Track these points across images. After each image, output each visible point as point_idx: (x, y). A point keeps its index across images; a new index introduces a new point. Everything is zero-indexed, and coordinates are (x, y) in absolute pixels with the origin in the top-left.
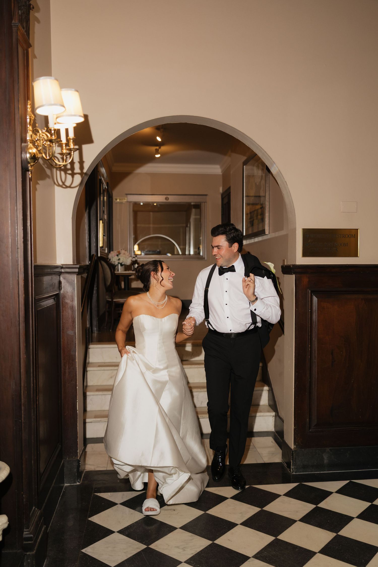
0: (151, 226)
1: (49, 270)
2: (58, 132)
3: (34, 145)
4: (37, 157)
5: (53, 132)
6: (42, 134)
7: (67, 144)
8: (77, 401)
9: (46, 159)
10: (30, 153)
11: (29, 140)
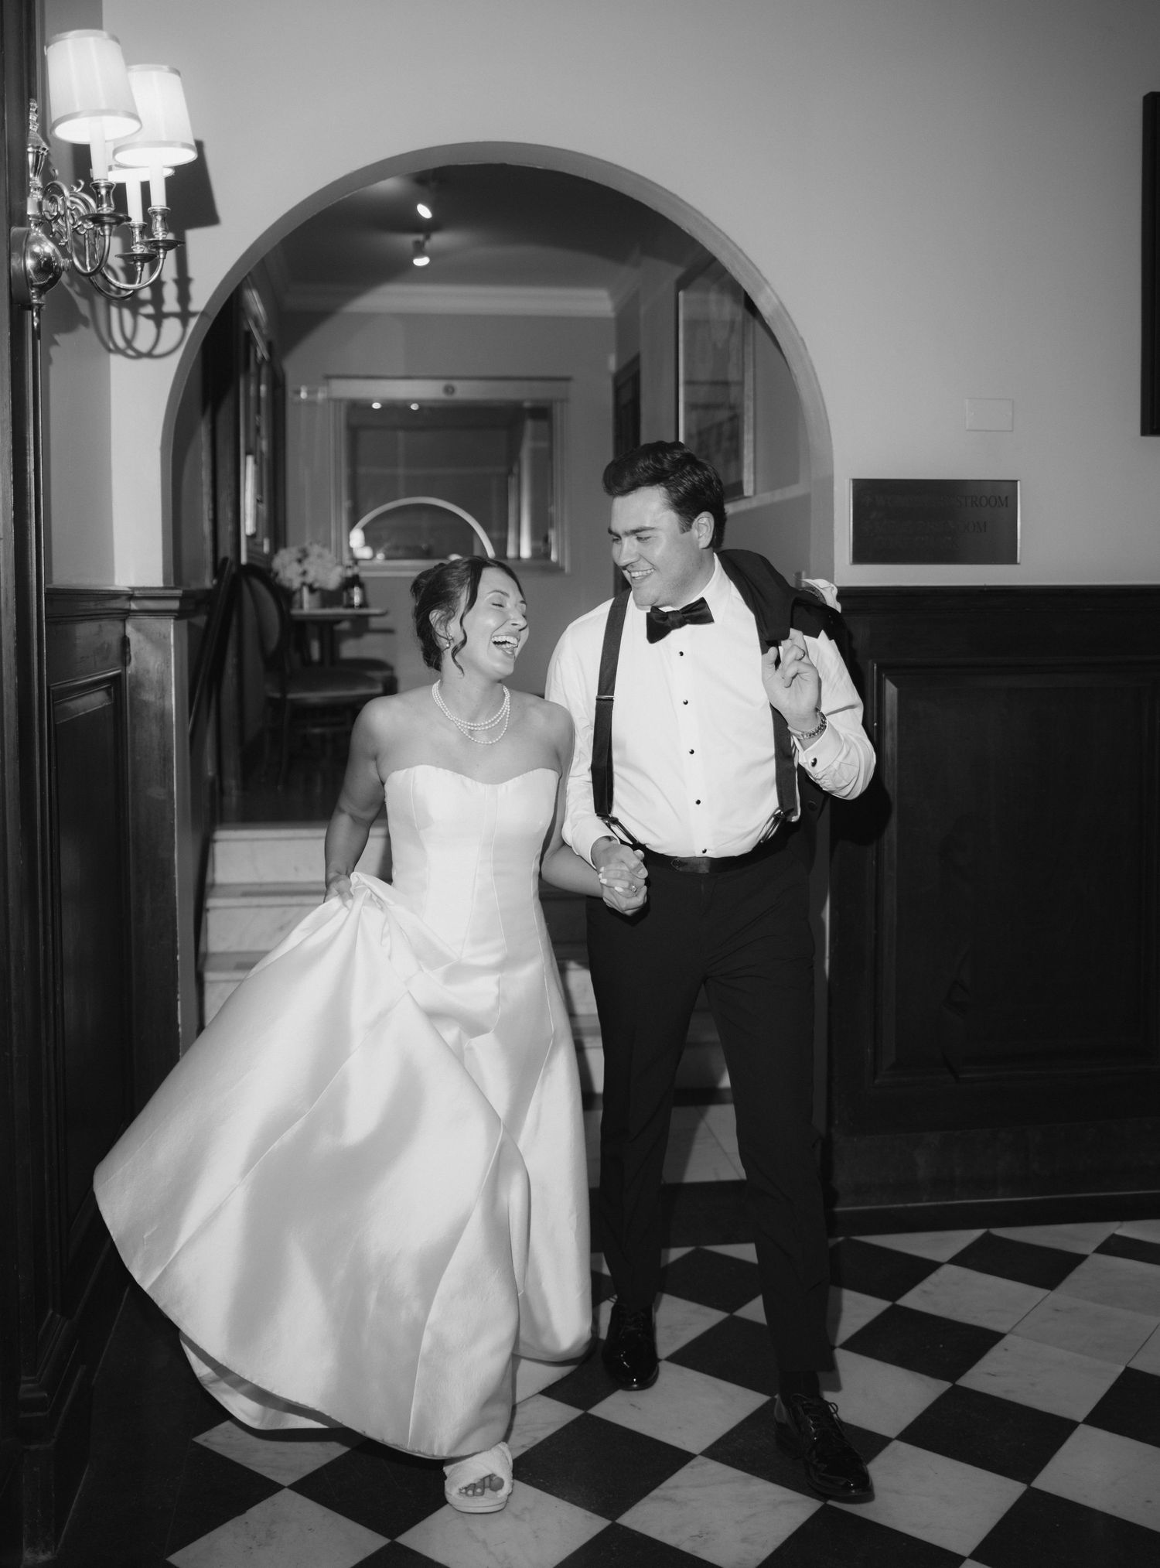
0: (401, 471)
1: (92, 605)
2: (119, 192)
3: (48, 232)
4: (57, 267)
5: (103, 192)
6: (73, 199)
7: (146, 229)
8: (179, 996)
9: (85, 271)
10: (35, 256)
11: (34, 216)
